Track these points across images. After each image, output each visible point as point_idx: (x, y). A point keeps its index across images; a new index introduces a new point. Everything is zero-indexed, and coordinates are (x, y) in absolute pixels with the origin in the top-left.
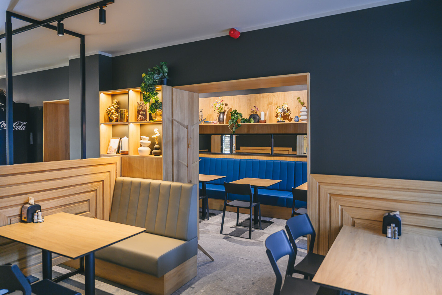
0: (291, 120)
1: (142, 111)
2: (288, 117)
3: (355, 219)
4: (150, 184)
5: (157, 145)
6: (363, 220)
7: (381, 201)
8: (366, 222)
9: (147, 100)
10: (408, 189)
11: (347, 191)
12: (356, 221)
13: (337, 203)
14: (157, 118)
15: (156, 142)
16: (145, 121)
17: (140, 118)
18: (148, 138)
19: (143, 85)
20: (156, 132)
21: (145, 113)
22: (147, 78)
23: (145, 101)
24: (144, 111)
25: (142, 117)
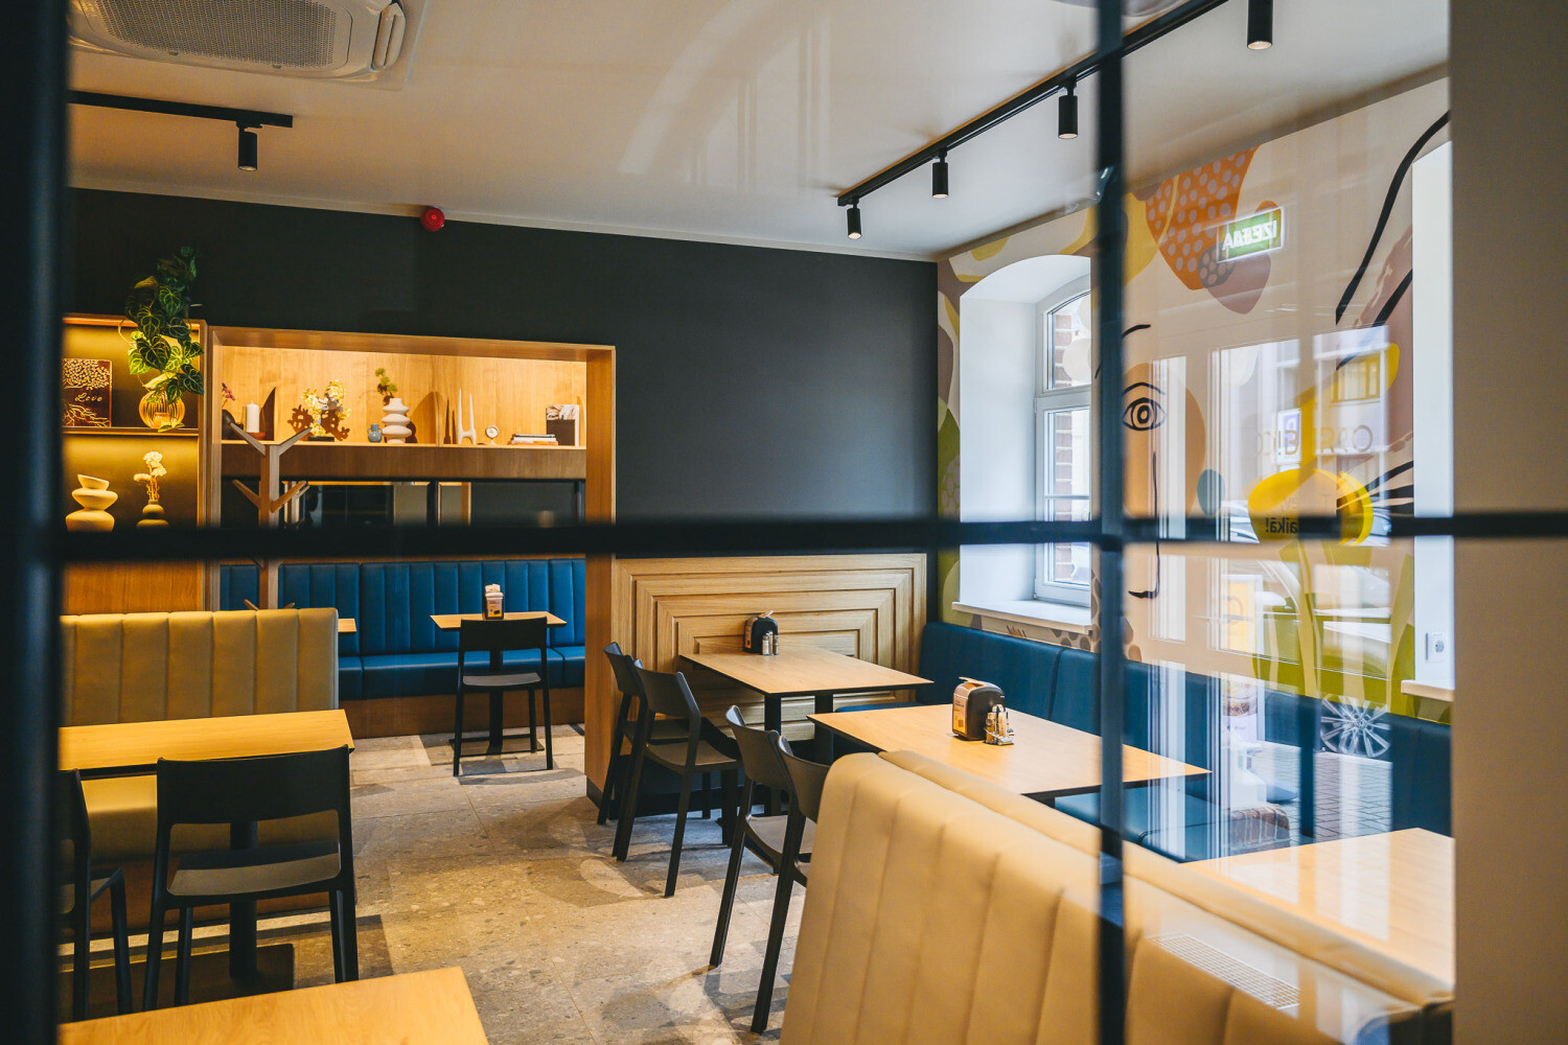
0: (345, 437)
1: (87, 392)
2: (333, 426)
3: (699, 640)
4: (166, 624)
5: (154, 504)
6: (714, 639)
7: (740, 599)
8: (718, 642)
9: (157, 362)
10: (780, 572)
11: (686, 586)
12: (701, 644)
13: (668, 613)
14: (158, 418)
15: (153, 495)
16: (101, 425)
17: (78, 414)
18: (107, 483)
19: (150, 315)
20: (154, 464)
21: (100, 399)
22: (169, 297)
23: (148, 364)
24: (96, 392)
25: (85, 412)
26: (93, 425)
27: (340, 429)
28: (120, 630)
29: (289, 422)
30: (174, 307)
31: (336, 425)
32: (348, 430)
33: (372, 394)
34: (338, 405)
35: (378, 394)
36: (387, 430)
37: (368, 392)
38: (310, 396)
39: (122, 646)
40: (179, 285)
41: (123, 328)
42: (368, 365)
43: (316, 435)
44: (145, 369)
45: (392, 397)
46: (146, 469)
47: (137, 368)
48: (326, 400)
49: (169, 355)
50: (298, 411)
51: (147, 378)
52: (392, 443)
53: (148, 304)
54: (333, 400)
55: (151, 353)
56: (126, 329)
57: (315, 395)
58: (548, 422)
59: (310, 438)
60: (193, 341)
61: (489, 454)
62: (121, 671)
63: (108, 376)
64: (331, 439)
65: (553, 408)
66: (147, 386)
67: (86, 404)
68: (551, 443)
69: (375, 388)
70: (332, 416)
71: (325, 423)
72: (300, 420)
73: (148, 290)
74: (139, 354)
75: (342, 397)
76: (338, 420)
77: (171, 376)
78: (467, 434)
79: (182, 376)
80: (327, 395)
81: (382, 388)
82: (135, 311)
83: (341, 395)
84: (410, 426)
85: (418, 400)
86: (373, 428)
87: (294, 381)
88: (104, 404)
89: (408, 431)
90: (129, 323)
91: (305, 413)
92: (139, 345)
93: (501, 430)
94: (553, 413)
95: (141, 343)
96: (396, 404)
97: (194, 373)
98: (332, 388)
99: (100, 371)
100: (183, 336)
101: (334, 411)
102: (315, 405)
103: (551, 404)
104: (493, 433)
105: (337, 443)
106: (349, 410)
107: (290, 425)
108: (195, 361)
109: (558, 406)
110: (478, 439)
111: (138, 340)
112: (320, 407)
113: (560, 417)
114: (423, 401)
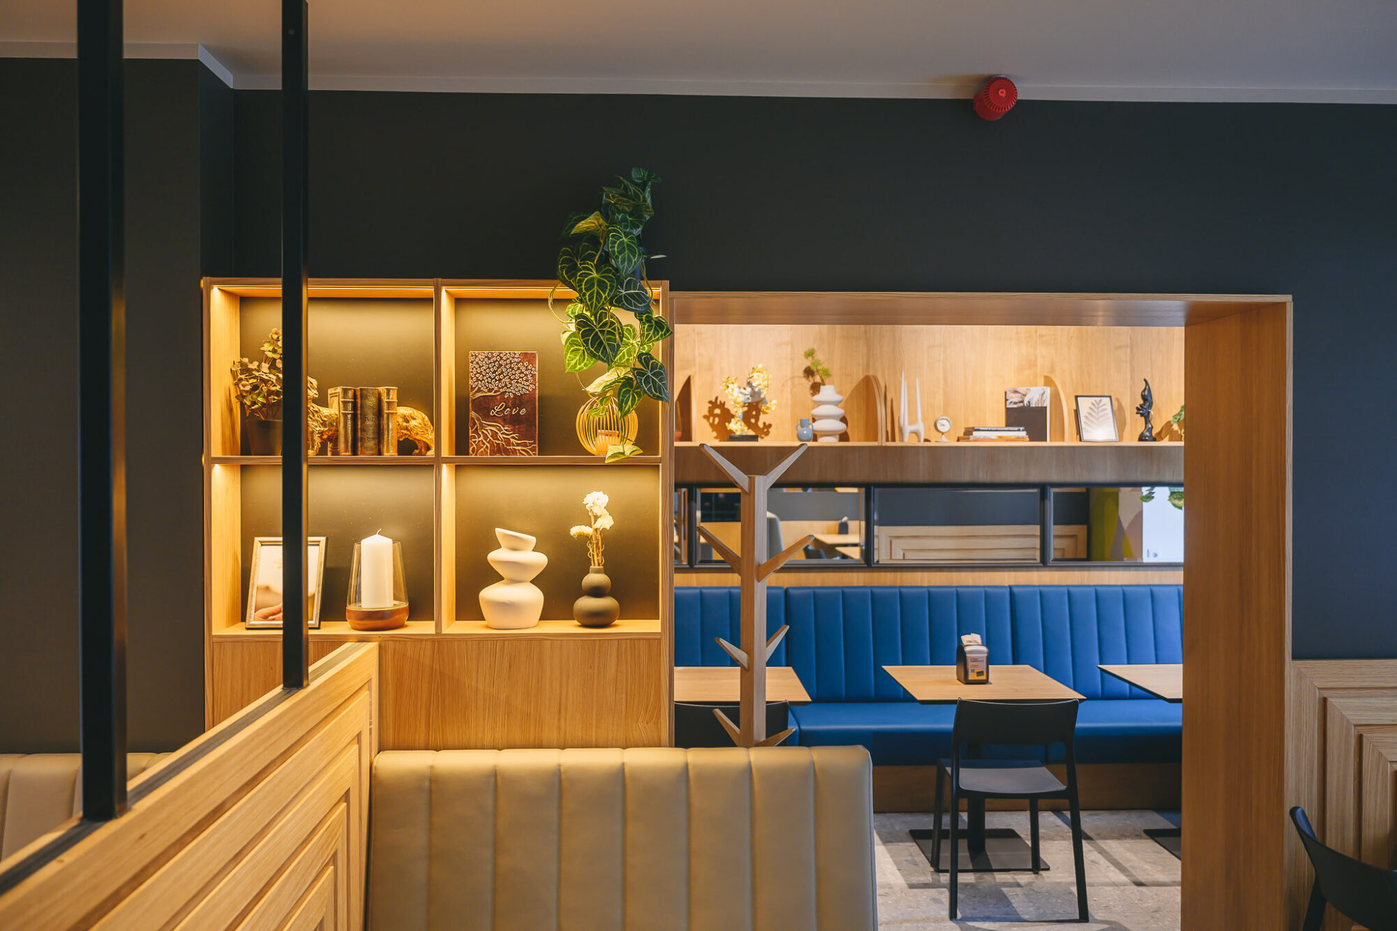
0: (769, 434)
1: (506, 401)
2: (755, 420)
4: (621, 770)
5: (597, 572)
9: (603, 351)
14: (602, 439)
15: (597, 559)
16: (524, 451)
17: (495, 435)
18: (533, 540)
19: (595, 275)
20: (597, 511)
21: (523, 411)
22: (623, 242)
23: (593, 355)
24: (519, 401)
25: (504, 433)
26: (514, 452)
27: (761, 424)
28: (558, 781)
29: (705, 417)
30: (630, 260)
31: (757, 419)
32: (770, 426)
33: (797, 381)
34: (762, 396)
35: (804, 380)
36: (819, 426)
37: (792, 378)
38: (731, 386)
39: (560, 808)
40: (635, 226)
41: (555, 301)
42: (792, 346)
43: (738, 433)
44: (588, 364)
45: (824, 384)
46: (587, 517)
47: (575, 362)
48: (749, 390)
49: (622, 340)
50: (714, 404)
51: (589, 377)
52: (824, 441)
53: (591, 257)
54: (756, 390)
55: (596, 337)
56: (561, 302)
57: (736, 385)
58: (1008, 410)
59: (733, 438)
60: (655, 316)
61: (936, 453)
62: (559, 850)
63: (533, 376)
64: (754, 438)
65: (1016, 392)
66: (591, 389)
67: (506, 420)
68: (1018, 437)
69: (801, 373)
70: (754, 408)
71: (746, 418)
72: (717, 415)
73: (592, 239)
74: (580, 340)
75: (767, 386)
76: (759, 411)
77: (623, 372)
78: (913, 428)
79: (640, 373)
80: (749, 384)
81: (809, 372)
82: (572, 270)
83: (766, 383)
84: (843, 420)
85: (849, 388)
86: (803, 424)
87: (710, 368)
88: (529, 419)
89: (841, 426)
90: (563, 291)
91: (722, 406)
92: (579, 325)
93: (953, 423)
94: (1016, 398)
95: (582, 321)
96: (827, 392)
97: (654, 366)
98: (755, 375)
99: (523, 369)
100: (640, 305)
101: (758, 403)
102: (735, 398)
103: (1013, 386)
104: (944, 426)
105: (761, 443)
106: (774, 402)
107: (705, 421)
108: (657, 349)
109: (1022, 390)
110: (925, 434)
111: (577, 317)
112: (741, 399)
113: (1026, 402)
114: (856, 387)
